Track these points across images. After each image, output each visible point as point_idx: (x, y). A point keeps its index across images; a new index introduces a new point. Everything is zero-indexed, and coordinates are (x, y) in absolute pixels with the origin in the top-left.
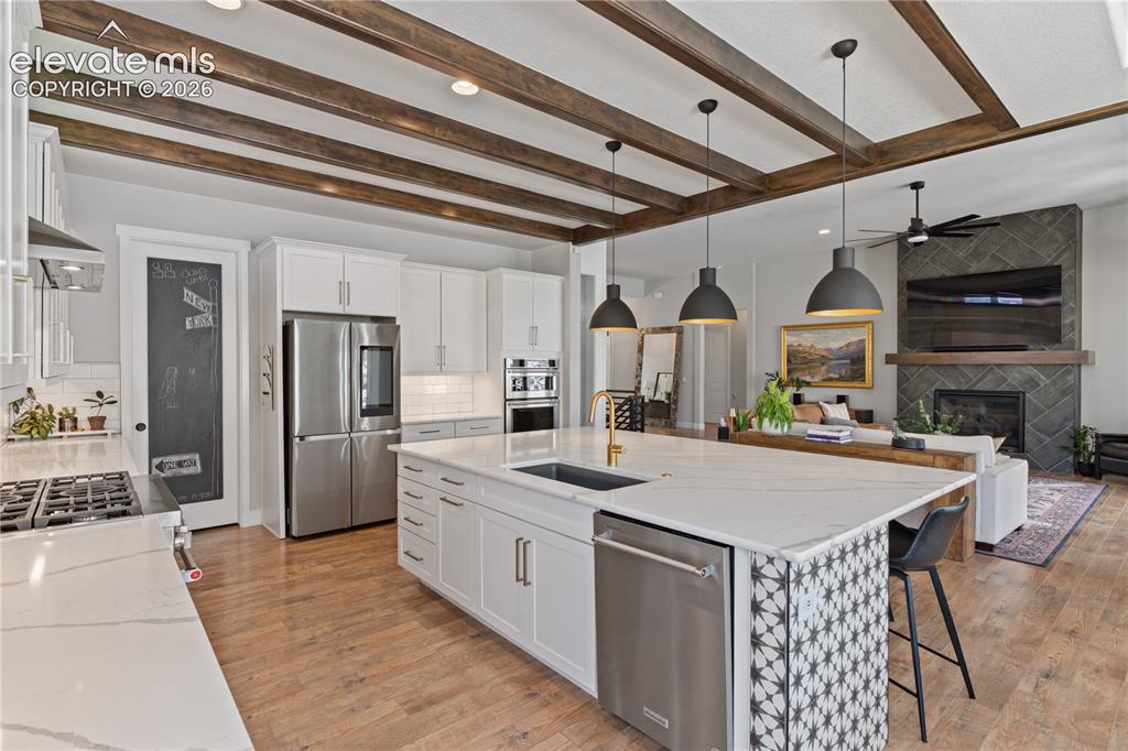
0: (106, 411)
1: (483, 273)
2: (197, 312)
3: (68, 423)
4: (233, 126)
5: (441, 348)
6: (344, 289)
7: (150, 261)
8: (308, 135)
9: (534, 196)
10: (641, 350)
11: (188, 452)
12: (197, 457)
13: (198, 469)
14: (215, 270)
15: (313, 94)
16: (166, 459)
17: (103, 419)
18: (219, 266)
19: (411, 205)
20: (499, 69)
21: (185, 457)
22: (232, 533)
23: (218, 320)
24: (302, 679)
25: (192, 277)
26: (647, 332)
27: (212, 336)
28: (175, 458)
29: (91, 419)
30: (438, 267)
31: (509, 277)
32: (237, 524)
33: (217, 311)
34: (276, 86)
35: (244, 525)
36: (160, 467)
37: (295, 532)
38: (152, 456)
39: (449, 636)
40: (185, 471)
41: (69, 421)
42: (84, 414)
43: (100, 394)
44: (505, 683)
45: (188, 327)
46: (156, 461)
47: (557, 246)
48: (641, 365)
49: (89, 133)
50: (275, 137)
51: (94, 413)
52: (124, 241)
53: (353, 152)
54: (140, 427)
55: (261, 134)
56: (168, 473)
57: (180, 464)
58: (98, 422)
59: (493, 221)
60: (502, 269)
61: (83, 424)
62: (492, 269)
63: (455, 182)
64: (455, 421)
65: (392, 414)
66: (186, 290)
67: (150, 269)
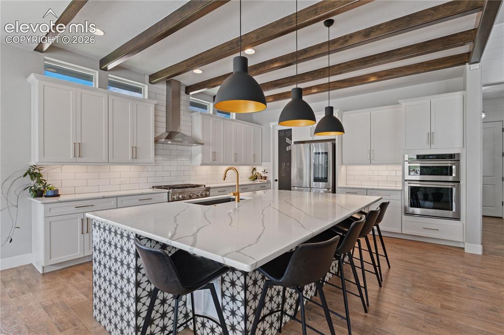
2: (290, 145)
5: (370, 151)
6: (313, 130)
7: (279, 131)
25: (287, 135)
43: (265, 170)
45: (287, 150)
52: (272, 127)
54: (276, 180)
64: (367, 189)
65: (327, 182)
66: (287, 139)
67: (279, 133)
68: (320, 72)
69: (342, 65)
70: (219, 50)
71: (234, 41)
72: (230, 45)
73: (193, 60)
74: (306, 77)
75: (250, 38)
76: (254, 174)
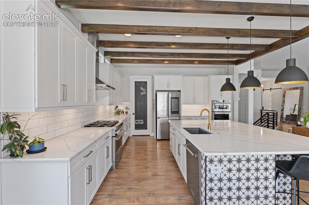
0: (128, 111)
1: (206, 77)
2: (143, 91)
3: (123, 113)
4: (141, 55)
5: (194, 98)
6: (168, 85)
7: (135, 82)
8: (155, 53)
9: (214, 54)
10: (284, 96)
11: (141, 119)
12: (143, 120)
13: (143, 123)
14: (146, 83)
15: (149, 46)
16: (138, 120)
17: (127, 112)
18: (147, 82)
19: (184, 63)
20: (181, 30)
21: (141, 120)
22: (149, 137)
23: (146, 93)
24: (140, 164)
25: (142, 85)
26: (287, 90)
27: (145, 96)
28: (139, 120)
29: (126, 112)
30: (194, 77)
31: (212, 77)
32: (149, 135)
33: (146, 91)
34: (142, 46)
35: (150, 136)
36: (137, 122)
37: (157, 139)
38: (135, 119)
39: (170, 165)
40: (141, 123)
41: (123, 112)
42: (125, 111)
43: (127, 107)
44: (174, 177)
45: (141, 94)
46: (136, 121)
47: (231, 66)
48: (284, 102)
49: (123, 61)
50: (148, 55)
51: (126, 111)
52: (131, 79)
53: (164, 54)
54: (133, 114)
55: (146, 55)
56: (138, 123)
57: (140, 122)
58: (127, 113)
59: (207, 63)
60: (211, 75)
61: (125, 113)
62: (209, 75)
63: (190, 56)
64: (196, 116)
65: (179, 114)
66: (141, 87)
67: (135, 84)
68: (189, 55)
69: (201, 54)
70: (173, 29)
71: (187, 28)
72: (183, 29)
73: (147, 28)
74: (181, 56)
75: (199, 31)
76: (117, 110)
